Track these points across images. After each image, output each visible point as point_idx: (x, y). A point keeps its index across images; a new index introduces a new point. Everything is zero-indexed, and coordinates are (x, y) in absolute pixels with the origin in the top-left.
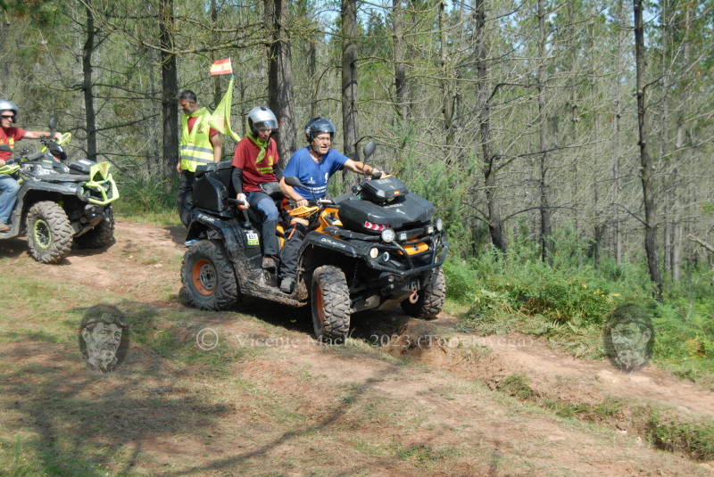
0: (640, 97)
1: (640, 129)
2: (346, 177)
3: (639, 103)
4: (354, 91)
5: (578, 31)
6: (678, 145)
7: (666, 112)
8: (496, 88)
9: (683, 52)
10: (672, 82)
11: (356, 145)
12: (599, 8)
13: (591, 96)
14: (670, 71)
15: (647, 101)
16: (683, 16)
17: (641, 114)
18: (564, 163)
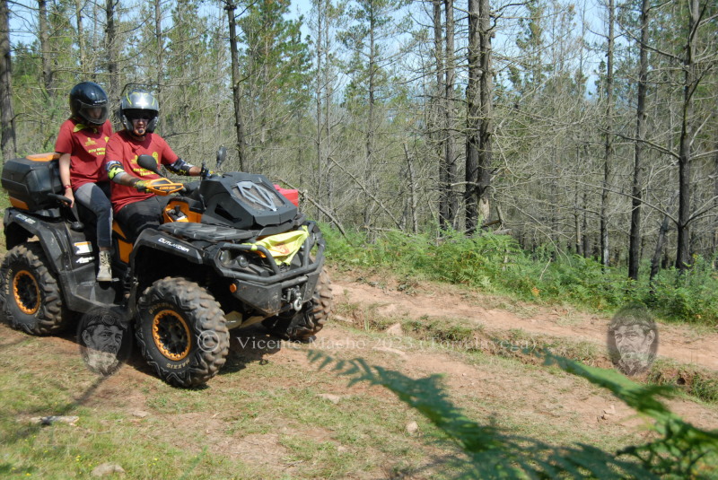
0: (235, 90)
1: (236, 114)
2: (5, 148)
3: (234, 94)
4: (9, 77)
5: (186, 48)
6: (263, 140)
7: (253, 115)
8: (125, 88)
9: (264, 72)
10: (258, 93)
11: (12, 121)
12: (202, 40)
13: (199, 98)
14: (255, 85)
15: (241, 94)
16: (263, 44)
17: (237, 104)
18: (178, 147)
